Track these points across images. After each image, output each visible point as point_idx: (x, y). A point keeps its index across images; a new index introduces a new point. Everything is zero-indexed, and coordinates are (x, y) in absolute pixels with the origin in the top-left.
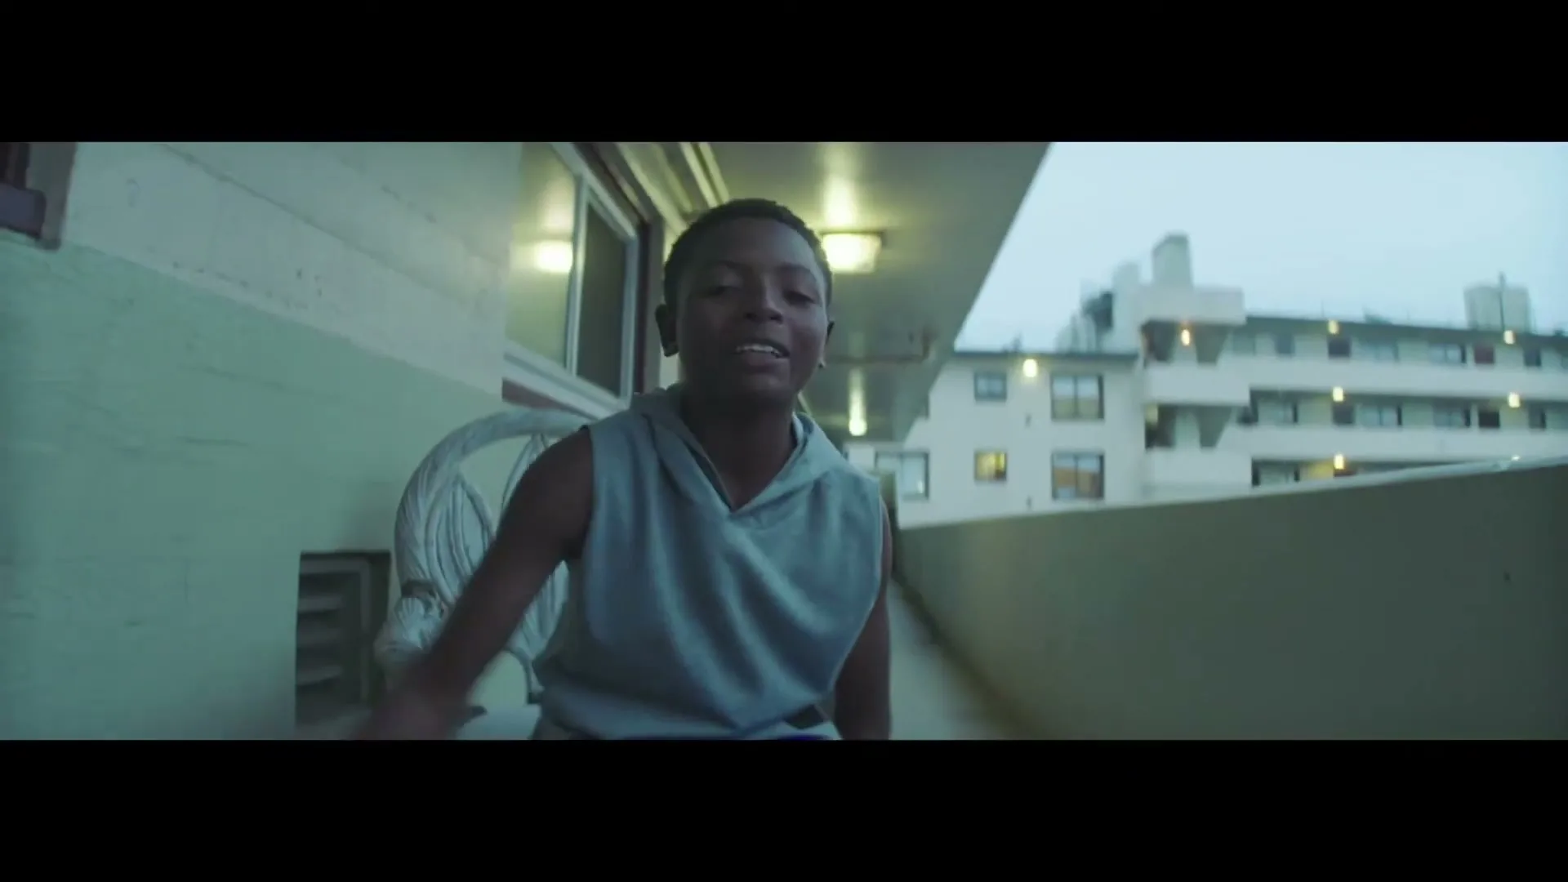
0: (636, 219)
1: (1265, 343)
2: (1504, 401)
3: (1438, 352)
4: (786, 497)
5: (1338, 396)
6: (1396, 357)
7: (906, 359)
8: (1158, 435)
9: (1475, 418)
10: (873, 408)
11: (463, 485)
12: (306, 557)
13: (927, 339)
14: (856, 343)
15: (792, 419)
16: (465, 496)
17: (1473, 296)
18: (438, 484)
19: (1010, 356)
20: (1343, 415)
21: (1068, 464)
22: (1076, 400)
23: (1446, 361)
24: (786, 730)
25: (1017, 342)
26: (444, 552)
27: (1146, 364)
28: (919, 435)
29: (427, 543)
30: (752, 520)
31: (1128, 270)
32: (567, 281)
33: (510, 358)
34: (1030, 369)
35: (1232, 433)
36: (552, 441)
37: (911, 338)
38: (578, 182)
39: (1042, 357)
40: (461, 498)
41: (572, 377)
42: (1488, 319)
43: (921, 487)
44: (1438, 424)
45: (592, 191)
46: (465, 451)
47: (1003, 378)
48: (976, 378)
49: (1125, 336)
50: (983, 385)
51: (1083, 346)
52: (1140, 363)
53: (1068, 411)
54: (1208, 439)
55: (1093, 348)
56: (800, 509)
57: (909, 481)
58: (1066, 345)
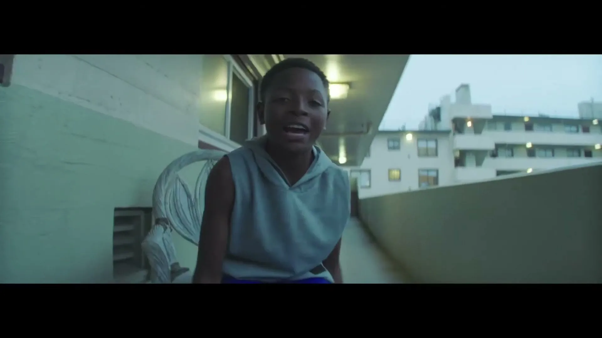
0: (252, 79)
1: (501, 126)
2: (594, 147)
3: (568, 128)
4: (311, 180)
5: (529, 145)
6: (551, 130)
7: (361, 132)
8: (459, 162)
9: (583, 153)
10: (349, 153)
11: (180, 180)
12: (116, 209)
13: (369, 125)
14: (341, 127)
15: (312, 148)
16: (181, 184)
17: (581, 106)
18: (169, 179)
19: (401, 132)
20: (531, 153)
21: (425, 173)
22: (427, 149)
23: (571, 132)
24: (310, 275)
25: (404, 127)
26: (172, 206)
27: (454, 134)
28: (366, 164)
29: (165, 203)
30: (298, 190)
31: (447, 98)
32: (225, 104)
33: (201, 132)
34: (409, 137)
35: (488, 161)
36: (215, 162)
37: (363, 126)
38: (229, 64)
39: (414, 133)
40: (179, 185)
41: (227, 139)
42: (586, 116)
43: (368, 184)
44: (569, 156)
45: (234, 68)
46: (181, 167)
47: (399, 140)
48: (388, 141)
49: (446, 124)
50: (391, 144)
51: (429, 128)
52: (451, 135)
53: (424, 153)
54: (479, 163)
55: (434, 128)
56: (317, 184)
57: (363, 181)
58: (423, 128)
